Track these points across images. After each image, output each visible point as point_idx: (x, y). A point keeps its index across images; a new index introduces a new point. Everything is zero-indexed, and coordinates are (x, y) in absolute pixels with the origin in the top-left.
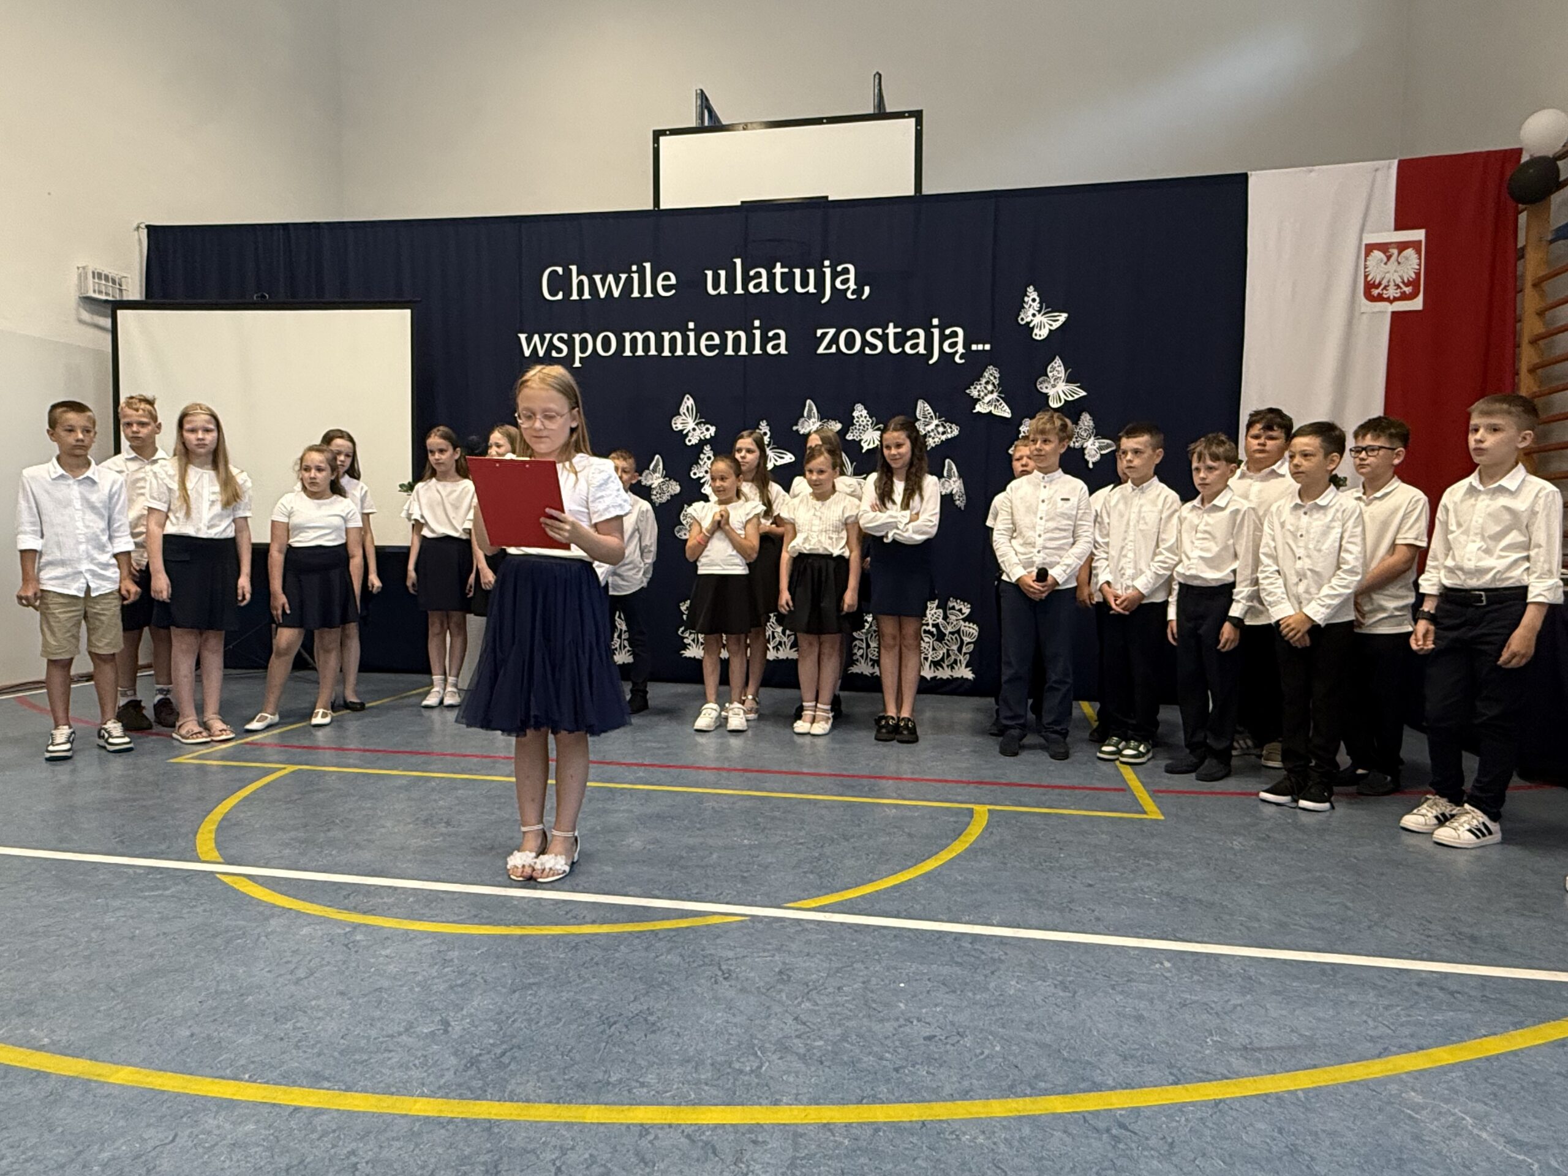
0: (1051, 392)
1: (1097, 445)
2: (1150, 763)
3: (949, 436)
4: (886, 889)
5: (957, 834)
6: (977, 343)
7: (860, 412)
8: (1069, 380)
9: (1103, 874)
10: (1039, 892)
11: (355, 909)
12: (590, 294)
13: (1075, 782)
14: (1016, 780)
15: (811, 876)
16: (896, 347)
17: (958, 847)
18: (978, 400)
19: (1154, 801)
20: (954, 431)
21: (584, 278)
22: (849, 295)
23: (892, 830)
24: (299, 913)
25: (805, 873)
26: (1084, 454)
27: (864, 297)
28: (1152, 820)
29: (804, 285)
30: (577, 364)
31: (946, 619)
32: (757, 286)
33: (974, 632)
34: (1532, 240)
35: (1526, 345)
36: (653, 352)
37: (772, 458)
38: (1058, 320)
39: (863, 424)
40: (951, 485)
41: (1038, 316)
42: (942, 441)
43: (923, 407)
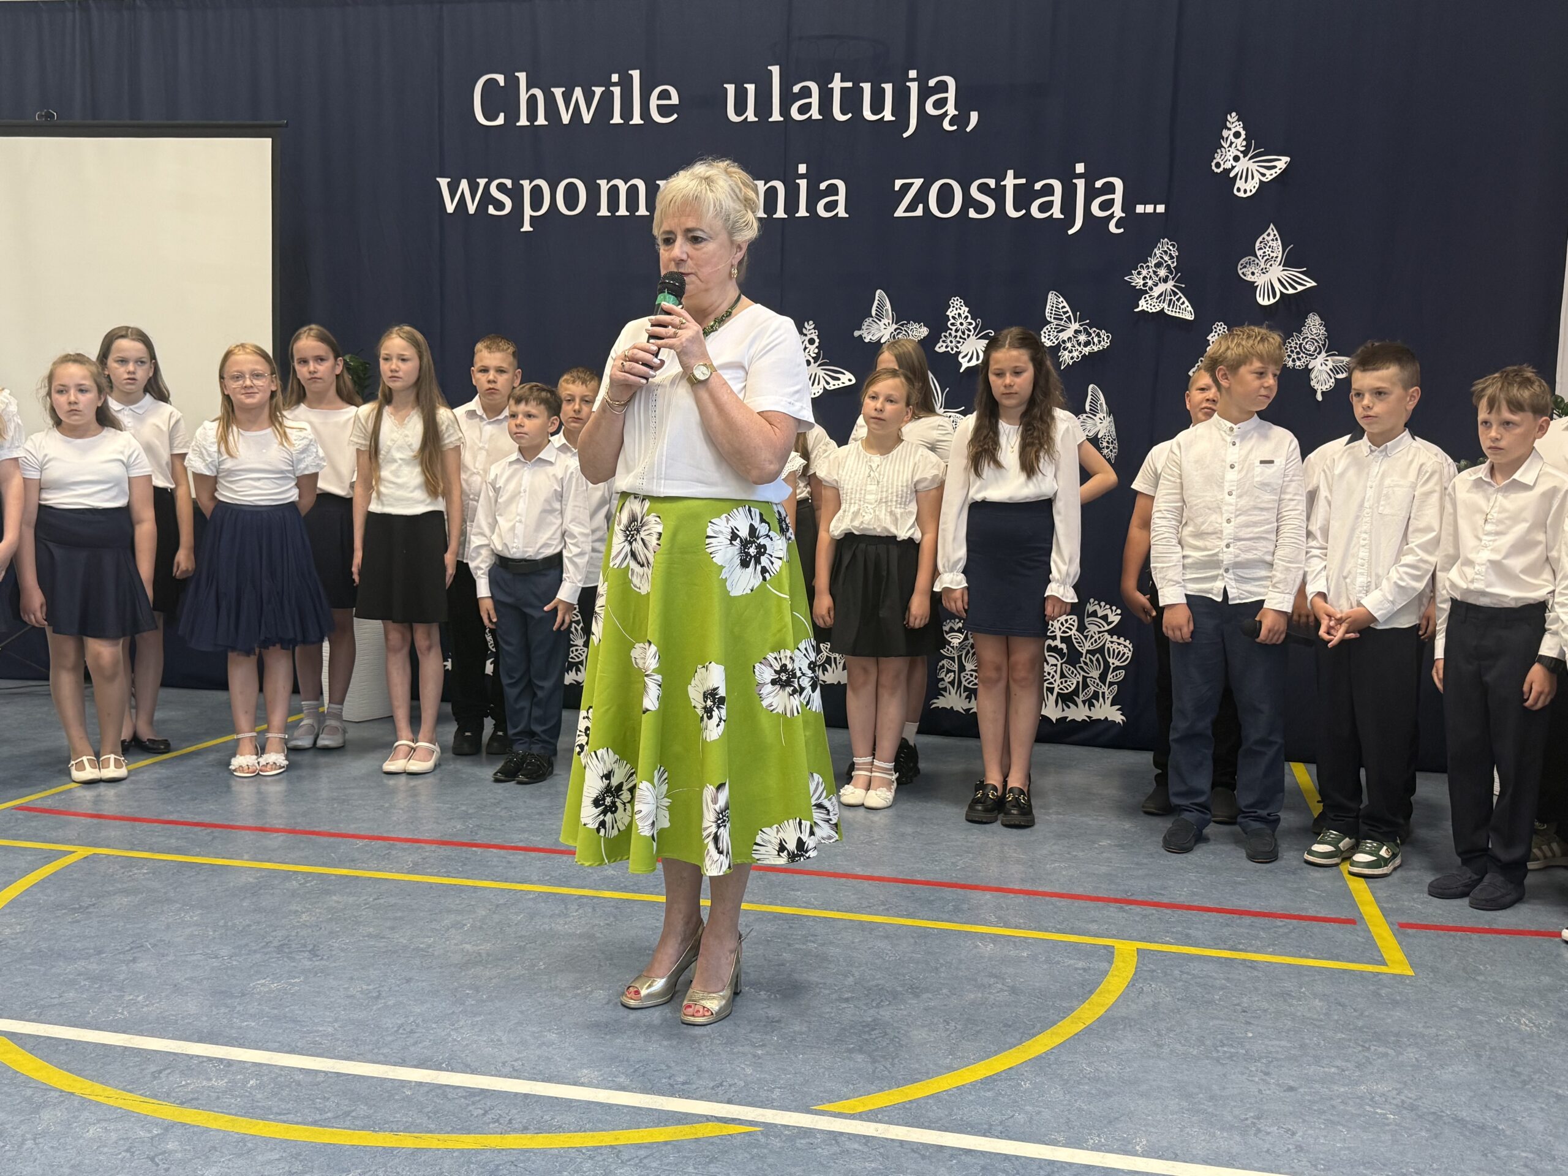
0: (1260, 280)
1: (1330, 364)
2: (1397, 875)
3: (1096, 349)
4: (973, 1084)
5: (1087, 989)
6: (1145, 203)
7: (957, 310)
8: (1288, 263)
9: (1312, 1070)
10: (1212, 1098)
11: (167, 1097)
12: (546, 119)
13: (1277, 904)
14: (1181, 900)
15: (859, 1058)
16: (1017, 209)
17: (1089, 1012)
18: (1141, 293)
19: (1400, 943)
20: (1102, 341)
21: (537, 92)
22: (946, 125)
23: (986, 980)
24: (85, 1103)
25: (850, 1051)
26: (1309, 380)
27: (968, 130)
28: (1395, 975)
29: (876, 109)
30: (526, 227)
31: (1082, 630)
32: (804, 109)
33: (1126, 650)
36: (642, 211)
37: (821, 379)
38: (1275, 167)
39: (962, 328)
40: (1096, 424)
41: (1243, 160)
42: (1084, 356)
43: (1056, 303)
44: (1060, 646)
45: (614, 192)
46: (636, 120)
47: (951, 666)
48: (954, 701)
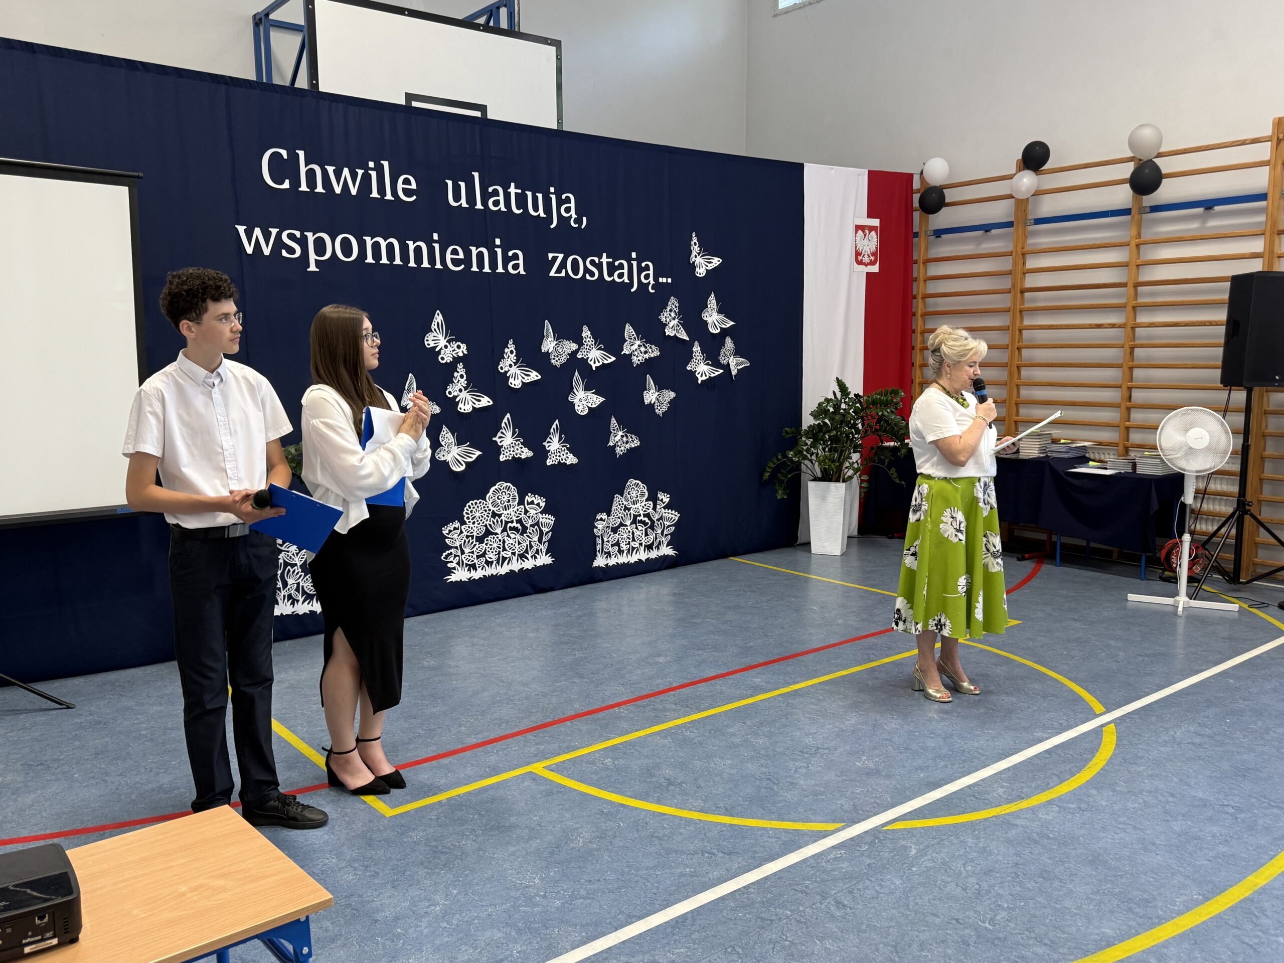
0: (709, 320)
1: (736, 362)
3: (651, 355)
6: (663, 277)
7: (586, 333)
12: (324, 188)
16: (609, 275)
18: (665, 325)
20: (654, 352)
21: (315, 168)
22: (572, 223)
27: (583, 227)
29: (536, 209)
30: (313, 268)
31: (654, 508)
32: (496, 203)
33: (673, 516)
34: (922, 235)
35: (920, 300)
36: (398, 261)
37: (520, 377)
38: (712, 262)
39: (589, 343)
40: (651, 396)
41: (698, 257)
42: (646, 359)
43: (629, 330)
44: (643, 519)
45: (376, 246)
46: (389, 197)
47: (599, 541)
48: (600, 561)
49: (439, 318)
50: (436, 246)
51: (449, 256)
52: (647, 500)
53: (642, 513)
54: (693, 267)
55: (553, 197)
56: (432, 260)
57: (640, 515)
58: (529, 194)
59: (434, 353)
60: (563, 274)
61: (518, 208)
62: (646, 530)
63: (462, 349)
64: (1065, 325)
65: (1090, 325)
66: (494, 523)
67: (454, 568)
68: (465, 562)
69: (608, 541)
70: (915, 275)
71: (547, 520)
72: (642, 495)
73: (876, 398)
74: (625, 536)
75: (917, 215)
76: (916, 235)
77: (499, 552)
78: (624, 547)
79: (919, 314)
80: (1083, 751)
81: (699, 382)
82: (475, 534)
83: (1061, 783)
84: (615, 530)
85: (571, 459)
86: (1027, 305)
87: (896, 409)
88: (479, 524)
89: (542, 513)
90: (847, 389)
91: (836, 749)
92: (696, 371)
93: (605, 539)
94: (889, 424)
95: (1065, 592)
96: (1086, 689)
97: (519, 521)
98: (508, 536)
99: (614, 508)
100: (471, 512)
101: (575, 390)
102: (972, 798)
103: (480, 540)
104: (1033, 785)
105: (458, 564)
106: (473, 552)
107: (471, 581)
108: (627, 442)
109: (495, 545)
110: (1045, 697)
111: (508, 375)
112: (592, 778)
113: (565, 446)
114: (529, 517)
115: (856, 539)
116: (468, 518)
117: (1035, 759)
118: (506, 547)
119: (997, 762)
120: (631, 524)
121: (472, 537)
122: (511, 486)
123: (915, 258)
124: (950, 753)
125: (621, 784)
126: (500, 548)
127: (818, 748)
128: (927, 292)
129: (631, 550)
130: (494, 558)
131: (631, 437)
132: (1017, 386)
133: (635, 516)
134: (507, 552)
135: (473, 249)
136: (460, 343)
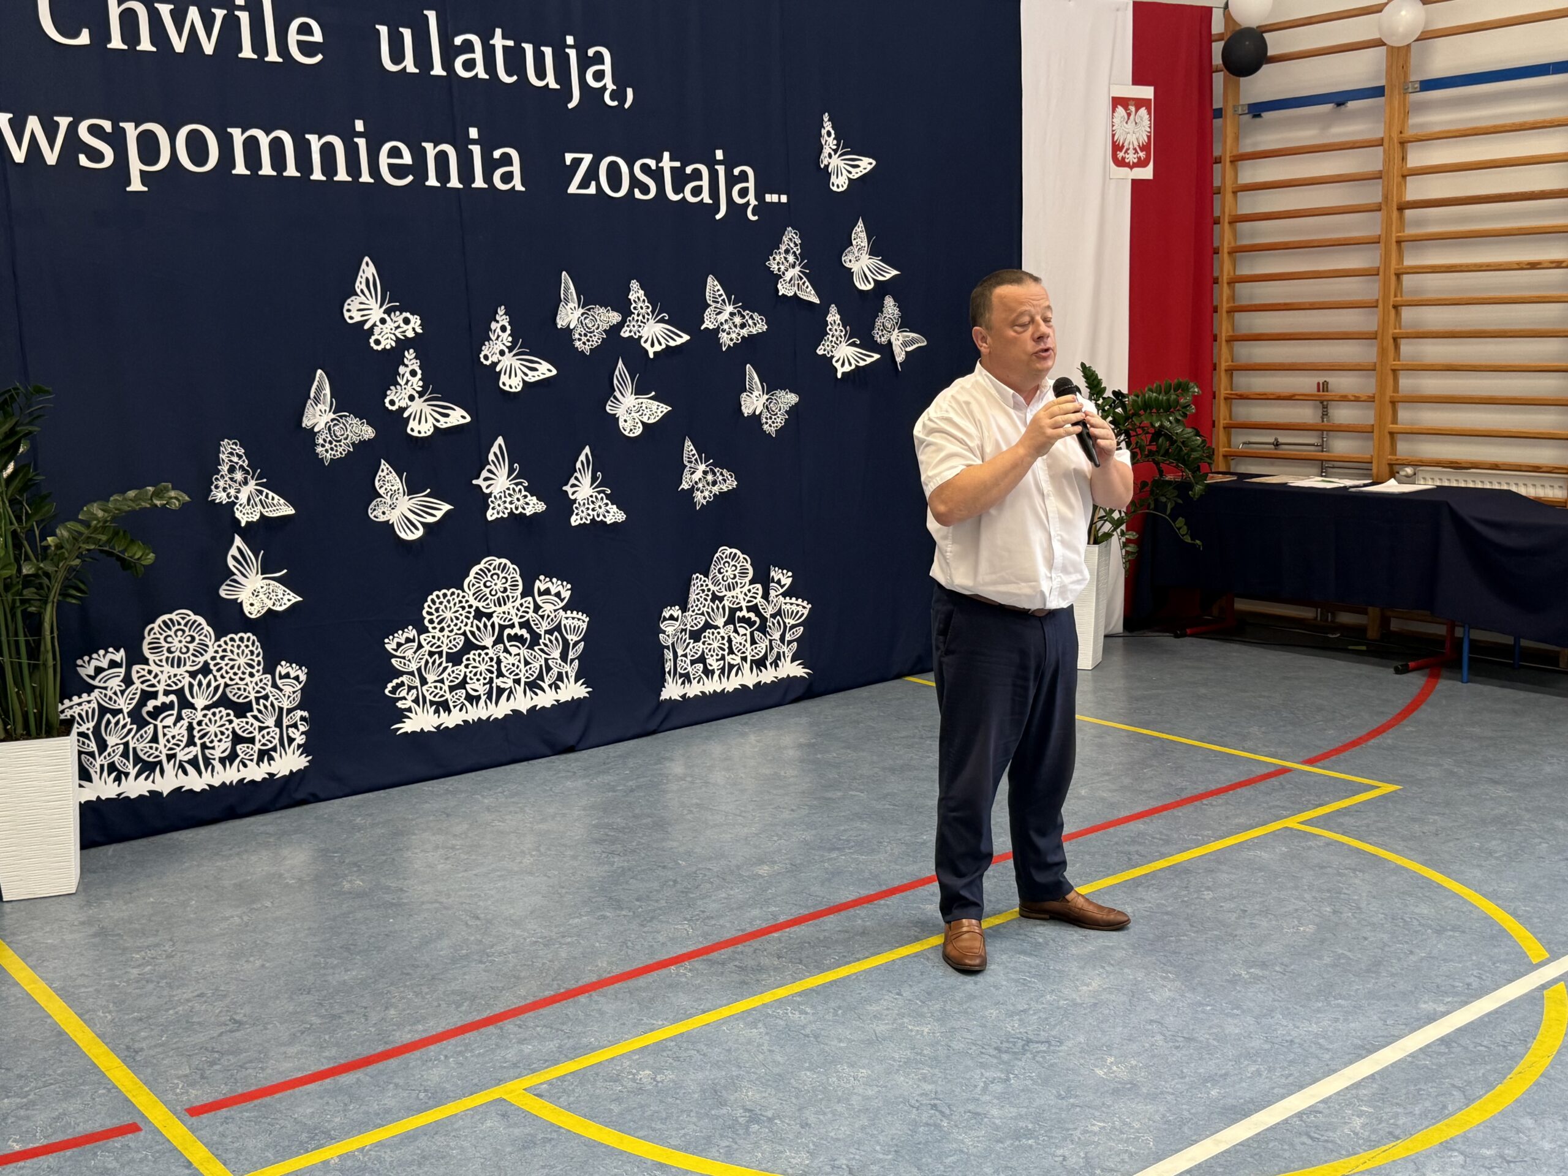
0: (855, 267)
3: (755, 332)
6: (771, 193)
7: (636, 293)
12: (151, 42)
16: (675, 190)
18: (779, 277)
20: (758, 325)
21: (136, 6)
22: (607, 100)
27: (627, 106)
29: (541, 74)
30: (136, 185)
31: (766, 596)
32: (469, 65)
33: (800, 608)
34: (1229, 112)
35: (1226, 226)
36: (291, 171)
37: (519, 373)
38: (858, 166)
39: (643, 311)
40: (753, 402)
41: (835, 157)
42: (743, 338)
43: (713, 287)
44: (747, 615)
45: (252, 146)
46: (273, 56)
47: (668, 655)
48: (672, 691)
49: (368, 270)
50: (361, 142)
51: (384, 161)
52: (752, 582)
53: (744, 604)
54: (826, 174)
55: (572, 53)
56: (353, 167)
57: (741, 609)
58: (529, 48)
59: (361, 332)
60: (592, 190)
61: (509, 73)
62: (752, 634)
63: (412, 325)
64: (1475, 265)
65: (1518, 264)
66: (478, 628)
67: (409, 710)
68: (429, 697)
69: (685, 656)
70: (1217, 183)
71: (576, 622)
72: (743, 573)
73: (1150, 398)
74: (716, 645)
75: (1219, 79)
76: (1219, 113)
77: (491, 679)
78: (713, 663)
79: (1226, 250)
80: (1507, 1040)
81: (839, 376)
82: (445, 649)
83: (1467, 1105)
84: (696, 636)
85: (614, 515)
86: (1410, 231)
87: (1185, 415)
88: (451, 631)
89: (565, 609)
90: (1099, 382)
91: (1061, 1043)
92: (832, 357)
93: (680, 652)
94: (1173, 442)
95: (1477, 730)
96: (1514, 914)
97: (525, 625)
98: (506, 651)
99: (693, 597)
100: (437, 610)
101: (617, 394)
102: (1305, 1139)
103: (455, 659)
104: (1417, 1111)
105: (416, 701)
106: (442, 681)
107: (442, 732)
108: (714, 483)
109: (483, 667)
110: (1440, 932)
111: (498, 369)
112: (610, 1110)
113: (603, 492)
114: (542, 617)
115: (1121, 639)
116: (431, 621)
117: (1422, 1056)
118: (504, 670)
119: (1351, 1062)
120: (726, 624)
121: (440, 654)
122: (509, 563)
123: (1217, 152)
124: (1267, 1046)
125: (664, 1121)
126: (491, 672)
127: (1029, 1041)
128: (1240, 212)
129: (728, 670)
130: (482, 690)
131: (722, 474)
132: (1394, 371)
133: (733, 611)
134: (505, 679)
135: (429, 146)
136: (408, 315)
